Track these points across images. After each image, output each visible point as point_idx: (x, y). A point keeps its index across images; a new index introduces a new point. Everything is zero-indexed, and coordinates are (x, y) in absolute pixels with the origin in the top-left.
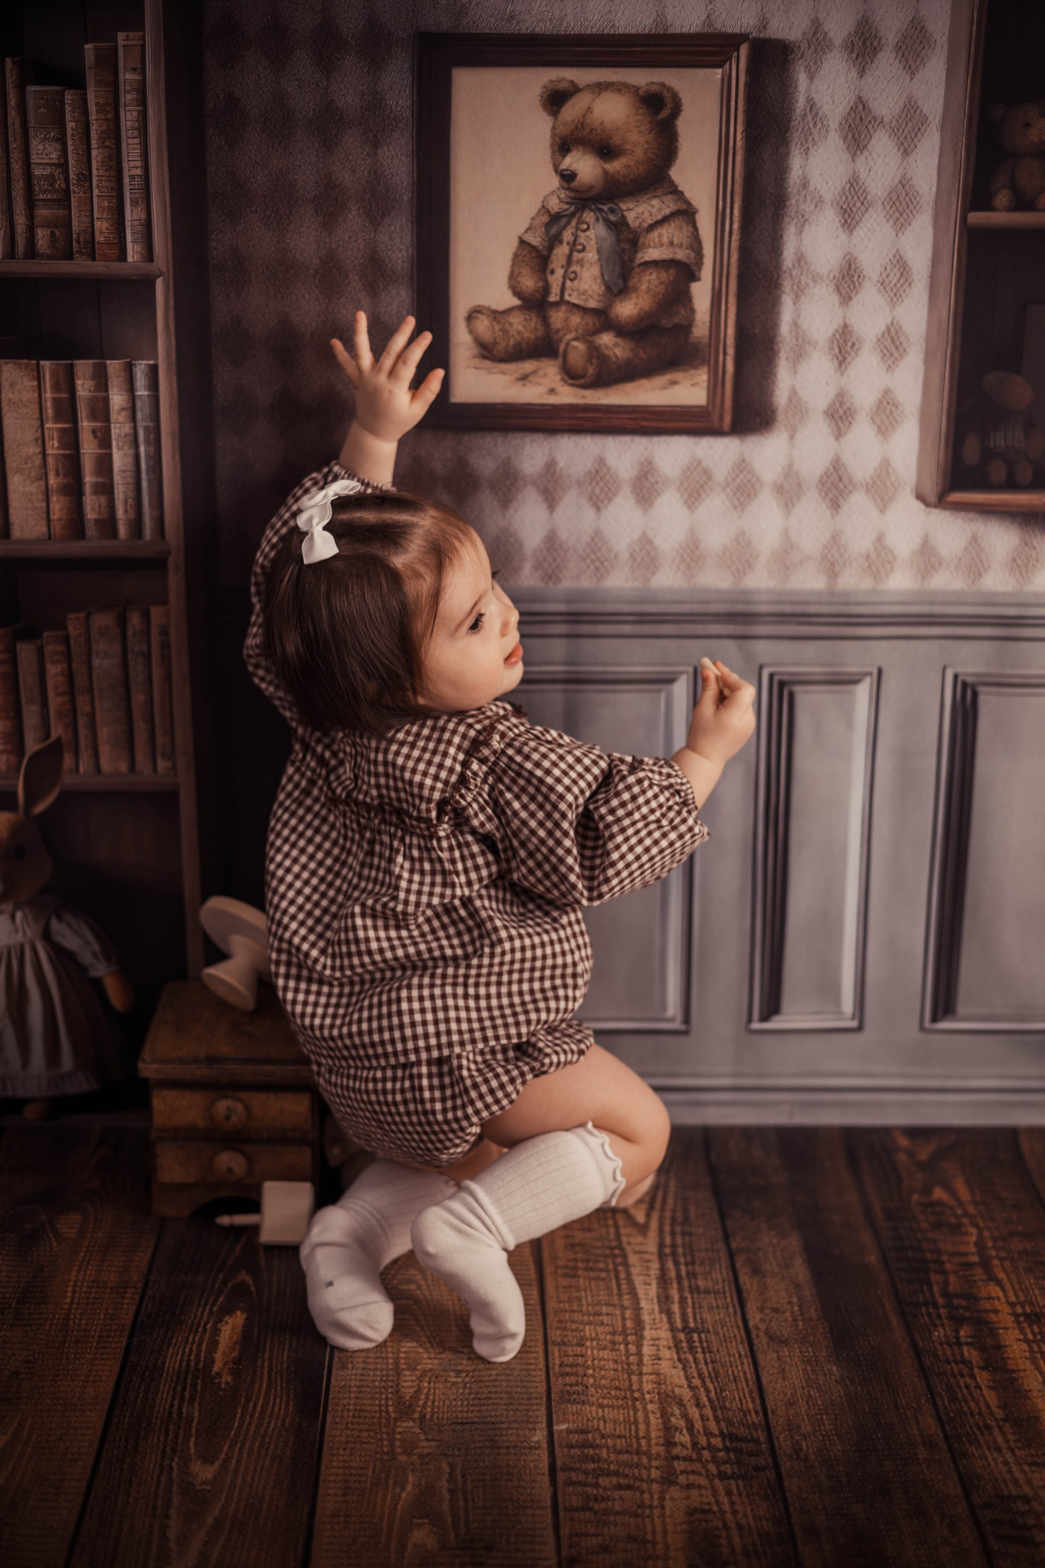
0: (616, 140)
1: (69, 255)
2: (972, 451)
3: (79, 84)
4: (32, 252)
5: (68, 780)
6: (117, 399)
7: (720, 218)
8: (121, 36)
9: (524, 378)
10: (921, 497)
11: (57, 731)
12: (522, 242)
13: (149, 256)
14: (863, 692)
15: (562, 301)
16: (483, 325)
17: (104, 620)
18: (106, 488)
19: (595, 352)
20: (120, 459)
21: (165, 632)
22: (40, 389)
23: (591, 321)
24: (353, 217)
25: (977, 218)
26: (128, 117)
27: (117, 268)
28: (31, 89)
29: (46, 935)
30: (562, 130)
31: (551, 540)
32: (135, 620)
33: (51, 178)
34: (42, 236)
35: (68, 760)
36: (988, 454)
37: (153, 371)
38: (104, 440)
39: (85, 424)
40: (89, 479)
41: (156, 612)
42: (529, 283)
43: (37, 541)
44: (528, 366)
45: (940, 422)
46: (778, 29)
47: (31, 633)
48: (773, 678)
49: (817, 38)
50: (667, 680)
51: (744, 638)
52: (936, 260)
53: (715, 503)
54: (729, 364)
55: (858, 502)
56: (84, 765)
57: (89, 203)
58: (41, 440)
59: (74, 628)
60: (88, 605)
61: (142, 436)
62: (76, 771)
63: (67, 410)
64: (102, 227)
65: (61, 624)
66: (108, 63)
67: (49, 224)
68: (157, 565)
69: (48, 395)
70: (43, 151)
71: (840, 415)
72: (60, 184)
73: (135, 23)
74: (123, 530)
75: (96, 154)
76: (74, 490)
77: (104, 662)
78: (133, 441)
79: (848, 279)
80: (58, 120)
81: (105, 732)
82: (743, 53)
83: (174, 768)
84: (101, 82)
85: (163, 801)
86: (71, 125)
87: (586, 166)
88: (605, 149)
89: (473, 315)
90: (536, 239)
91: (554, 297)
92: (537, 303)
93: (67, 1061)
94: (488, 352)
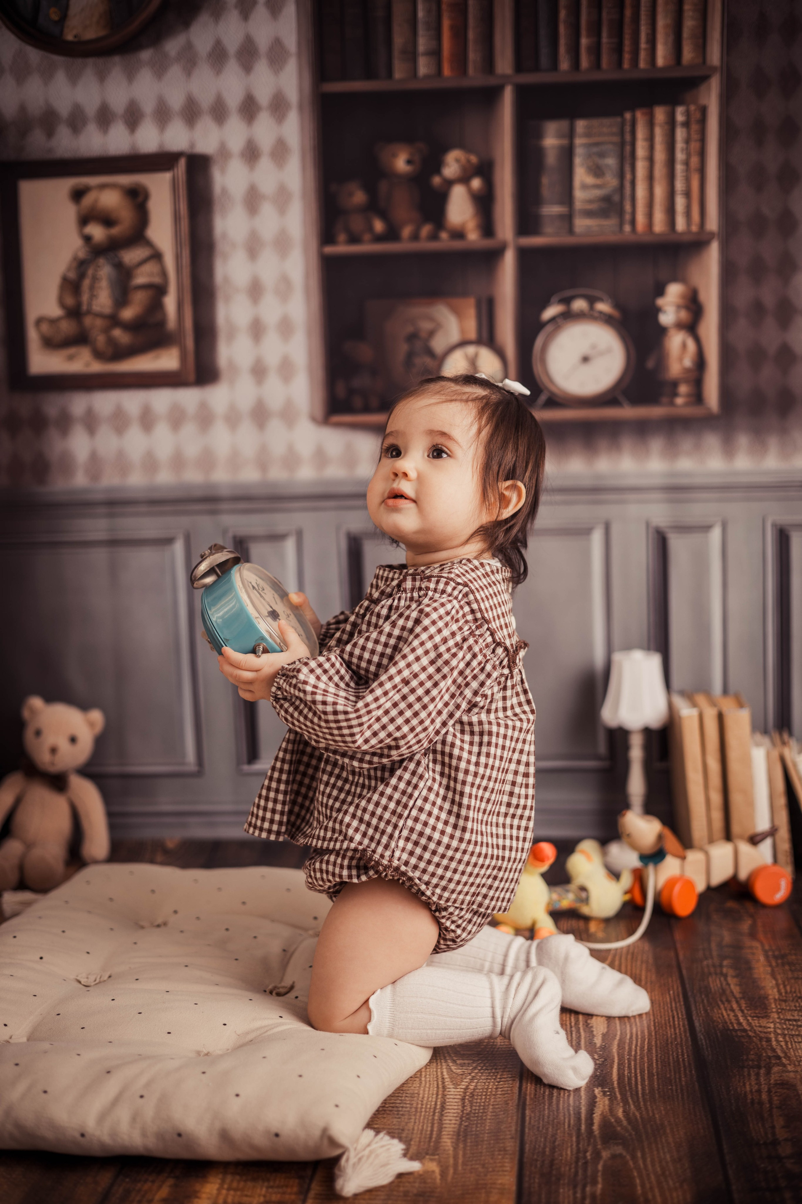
0: (114, 215)
2: (341, 390)
7: (178, 257)
9: (71, 358)
10: (314, 419)
12: (64, 277)
14: (290, 545)
15: (89, 312)
16: (45, 327)
19: (111, 341)
23: (107, 322)
25: (329, 250)
30: (83, 212)
31: (94, 457)
36: (351, 391)
42: (70, 301)
44: (72, 350)
45: (319, 373)
46: (201, 149)
48: (235, 538)
49: (224, 153)
50: (169, 541)
51: (214, 513)
52: (307, 276)
53: (189, 429)
54: (190, 342)
55: (275, 426)
71: (259, 372)
79: (255, 290)
82: (183, 161)
87: (97, 232)
88: (108, 221)
89: (39, 321)
90: (72, 275)
91: (84, 308)
92: (74, 313)
94: (50, 343)
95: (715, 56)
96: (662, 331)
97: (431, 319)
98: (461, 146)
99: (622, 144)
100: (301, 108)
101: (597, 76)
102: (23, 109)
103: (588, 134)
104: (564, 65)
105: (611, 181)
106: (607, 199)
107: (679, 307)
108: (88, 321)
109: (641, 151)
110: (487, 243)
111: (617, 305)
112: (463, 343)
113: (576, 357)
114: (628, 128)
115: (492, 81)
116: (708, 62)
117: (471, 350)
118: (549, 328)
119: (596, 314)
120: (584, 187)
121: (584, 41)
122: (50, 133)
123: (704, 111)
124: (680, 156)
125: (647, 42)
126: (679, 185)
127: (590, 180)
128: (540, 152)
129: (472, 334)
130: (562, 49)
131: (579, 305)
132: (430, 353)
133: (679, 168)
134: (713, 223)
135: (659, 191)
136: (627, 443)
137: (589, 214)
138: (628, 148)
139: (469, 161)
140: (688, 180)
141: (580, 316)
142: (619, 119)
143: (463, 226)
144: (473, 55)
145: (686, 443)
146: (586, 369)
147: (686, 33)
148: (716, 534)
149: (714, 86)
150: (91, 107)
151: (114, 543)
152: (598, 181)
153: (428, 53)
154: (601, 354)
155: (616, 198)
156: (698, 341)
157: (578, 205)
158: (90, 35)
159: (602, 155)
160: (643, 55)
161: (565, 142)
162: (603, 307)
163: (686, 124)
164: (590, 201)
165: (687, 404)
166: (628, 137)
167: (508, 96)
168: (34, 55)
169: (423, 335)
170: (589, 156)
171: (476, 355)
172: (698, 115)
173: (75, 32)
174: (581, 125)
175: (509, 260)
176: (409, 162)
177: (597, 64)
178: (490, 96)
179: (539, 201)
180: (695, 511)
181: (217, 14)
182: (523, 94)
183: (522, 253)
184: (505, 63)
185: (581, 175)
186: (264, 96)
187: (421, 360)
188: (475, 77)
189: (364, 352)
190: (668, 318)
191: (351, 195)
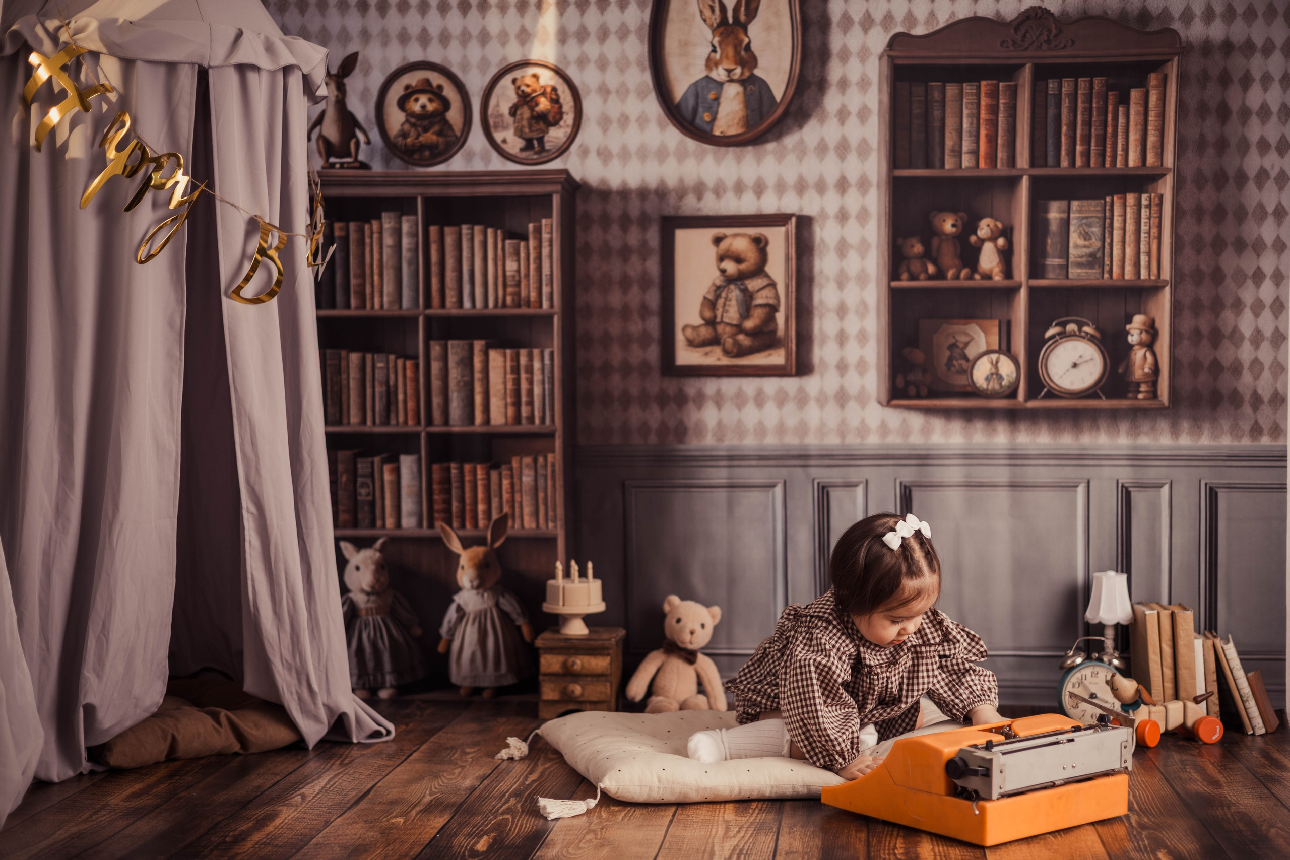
0: (743, 256)
1: (519, 306)
2: (900, 382)
3: (525, 238)
4: (504, 305)
5: (510, 532)
6: (537, 365)
7: (787, 286)
8: (544, 221)
9: (707, 354)
10: (880, 402)
12: (705, 298)
13: (552, 305)
14: (860, 490)
15: (722, 322)
16: (689, 332)
17: (527, 460)
18: (531, 403)
19: (736, 343)
20: (537, 391)
21: (553, 465)
22: (505, 361)
23: (734, 330)
24: (635, 290)
25: (894, 284)
26: (545, 251)
27: (538, 311)
28: (508, 242)
29: (497, 605)
30: (721, 252)
32: (541, 460)
33: (513, 276)
34: (509, 299)
35: (510, 523)
36: (907, 383)
37: (552, 354)
38: (531, 382)
39: (523, 376)
40: (524, 399)
41: (550, 457)
42: (708, 314)
43: (501, 426)
44: (708, 349)
45: (885, 370)
46: (807, 212)
47: (496, 466)
48: (819, 485)
49: (823, 215)
50: (773, 486)
51: (806, 467)
52: (878, 302)
53: (790, 407)
54: (793, 347)
55: (852, 405)
56: (517, 525)
57: (528, 286)
58: (505, 383)
59: (515, 464)
60: (521, 454)
61: (546, 380)
62: (514, 528)
63: (516, 370)
64: (533, 295)
65: (509, 462)
66: (538, 231)
67: (512, 294)
68: (551, 435)
69: (509, 364)
70: (511, 266)
71: (842, 367)
72: (517, 278)
73: (549, 215)
74: (537, 421)
75: (532, 266)
76: (517, 404)
77: (527, 479)
78: (543, 383)
79: (842, 311)
80: (517, 254)
81: (527, 510)
82: (794, 220)
83: (556, 526)
84: (535, 238)
85: (551, 541)
86: (522, 255)
87: (730, 267)
88: (738, 260)
89: (685, 328)
90: (711, 297)
91: (718, 320)
92: (711, 323)
93: (504, 668)
94: (691, 343)
95: (1169, 160)
96: (1129, 347)
97: (966, 334)
98: (992, 216)
99: (1104, 218)
100: (878, 186)
101: (1087, 172)
102: (681, 180)
103: (1080, 211)
104: (1065, 163)
105: (1096, 243)
106: (1093, 255)
107: (1141, 331)
109: (1117, 224)
110: (1007, 283)
111: (1097, 329)
112: (988, 352)
113: (1070, 364)
114: (1108, 208)
115: (1014, 173)
116: (1165, 165)
117: (994, 356)
118: (1050, 343)
119: (1083, 334)
120: (1077, 246)
121: (1079, 148)
122: (700, 198)
123: (1161, 197)
124: (1144, 228)
125: (1123, 150)
126: (1143, 248)
127: (1081, 242)
128: (1046, 222)
129: (996, 347)
130: (1064, 153)
131: (1071, 327)
132: (966, 359)
133: (1143, 236)
134: (1166, 274)
135: (1129, 251)
136: (1103, 424)
137: (1080, 265)
138: (1108, 221)
139: (996, 226)
140: (1149, 244)
141: (1072, 335)
142: (1102, 201)
143: (991, 271)
144: (1001, 154)
145: (1145, 426)
146: (1075, 371)
147: (1149, 145)
148: (1165, 490)
149: (1169, 180)
150: (730, 182)
151: (731, 486)
152: (1087, 243)
153: (969, 152)
154: (1087, 362)
155: (1099, 255)
156: (1154, 354)
157: (1072, 259)
158: (732, 131)
159: (1089, 225)
160: (1119, 158)
161: (1064, 215)
162: (1087, 329)
163: (1149, 206)
164: (1082, 257)
165: (1146, 399)
166: (1107, 214)
167: (1025, 182)
168: (691, 144)
169: (961, 345)
170: (1080, 226)
171: (997, 362)
172: (1157, 201)
173: (721, 130)
174: (1075, 204)
175: (1022, 297)
176: (953, 226)
177: (1087, 164)
178: (1012, 182)
179: (1044, 255)
180: (1152, 473)
181: (822, 120)
182: (1035, 182)
183: (1032, 291)
184: (1023, 161)
185: (1075, 238)
186: (853, 178)
187: (958, 363)
188: (1001, 169)
189: (918, 356)
190: (1133, 339)
191: (912, 246)
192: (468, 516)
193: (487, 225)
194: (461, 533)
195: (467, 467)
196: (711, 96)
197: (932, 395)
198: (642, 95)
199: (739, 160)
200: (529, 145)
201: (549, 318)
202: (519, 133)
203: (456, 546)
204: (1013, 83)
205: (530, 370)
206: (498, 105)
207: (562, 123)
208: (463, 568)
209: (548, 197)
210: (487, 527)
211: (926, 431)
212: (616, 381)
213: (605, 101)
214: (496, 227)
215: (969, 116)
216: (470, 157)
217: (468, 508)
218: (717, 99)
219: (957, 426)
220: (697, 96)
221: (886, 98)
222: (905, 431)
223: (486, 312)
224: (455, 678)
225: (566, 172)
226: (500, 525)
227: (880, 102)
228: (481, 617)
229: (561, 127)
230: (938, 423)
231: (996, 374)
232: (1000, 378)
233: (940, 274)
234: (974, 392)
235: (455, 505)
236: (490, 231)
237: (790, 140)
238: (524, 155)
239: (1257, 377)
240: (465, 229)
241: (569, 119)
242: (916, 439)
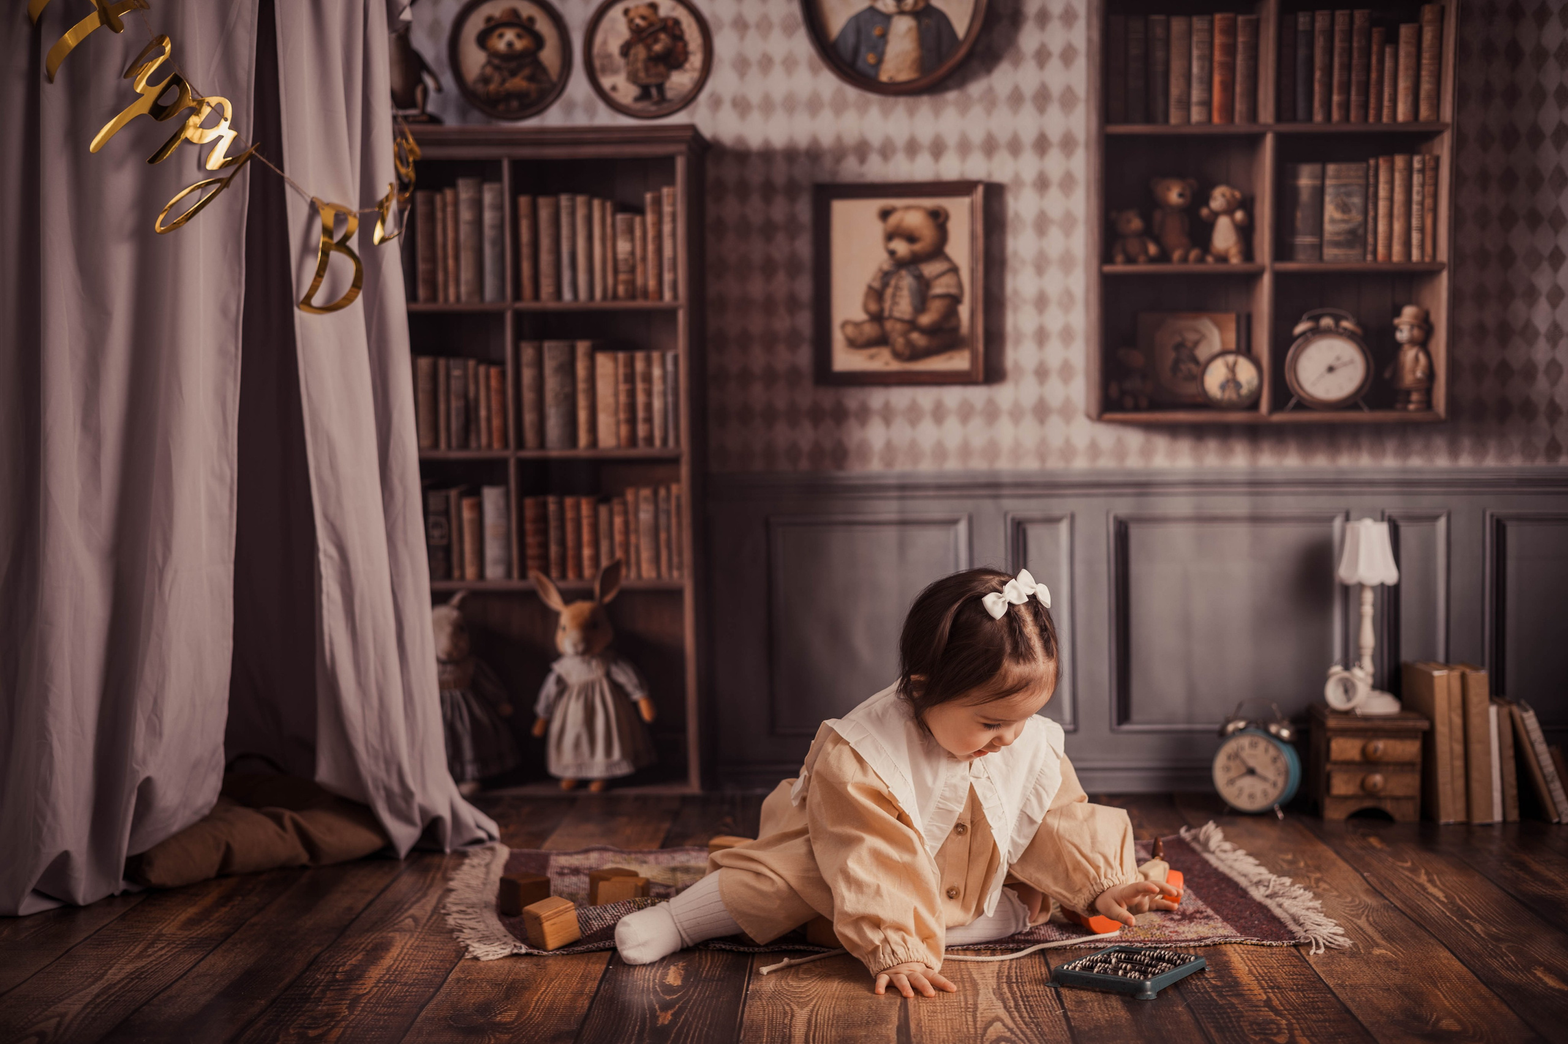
0: (917, 233)
1: (633, 297)
2: (1114, 390)
3: (641, 211)
4: (615, 296)
5: (624, 583)
6: (657, 372)
7: (973, 271)
8: (665, 191)
9: (872, 357)
10: (1089, 416)
11: (619, 554)
12: (870, 287)
13: (675, 296)
14: (1064, 527)
15: (891, 317)
16: (850, 330)
17: (645, 492)
18: (649, 420)
19: (909, 343)
20: (657, 404)
21: (678, 498)
22: (616, 367)
23: (906, 326)
24: (781, 277)
25: (1108, 268)
26: (667, 228)
27: (658, 304)
28: (620, 217)
29: (608, 675)
30: (889, 229)
31: (889, 446)
32: (662, 492)
33: (626, 260)
34: (621, 289)
35: (624, 572)
36: (1123, 392)
37: (676, 359)
38: (649, 393)
39: (640, 386)
40: (641, 414)
41: (674, 488)
42: (873, 307)
43: (611, 449)
44: (873, 351)
45: (1095, 375)
46: (997, 178)
47: (606, 499)
48: (1013, 520)
49: (1018, 182)
50: (954, 522)
51: (996, 497)
52: (1087, 290)
53: (977, 423)
54: (981, 347)
55: (1055, 422)
56: (633, 574)
57: (645, 272)
58: (616, 395)
59: (630, 496)
60: (637, 484)
61: (670, 392)
62: (629, 578)
63: (630, 378)
64: (652, 284)
65: (621, 495)
66: (658, 202)
67: (626, 282)
68: (675, 461)
69: (621, 371)
70: (623, 247)
71: (1042, 373)
72: (631, 262)
73: (671, 182)
74: (658, 442)
75: (651, 247)
76: (632, 421)
77: (645, 515)
78: (664, 394)
79: (1041, 302)
80: (631, 231)
81: (646, 555)
82: (980, 190)
83: (681, 576)
84: (654, 212)
85: (674, 595)
86: (638, 233)
87: (901, 247)
88: (911, 238)
89: (845, 324)
90: (877, 285)
91: (886, 313)
92: (877, 318)
93: (617, 754)
94: (853, 344)
95: (1447, 113)
96: (1398, 346)
97: (1197, 331)
98: (1228, 183)
99: (1367, 186)
100: (1087, 146)
101: (1346, 128)
102: (839, 139)
103: (1337, 177)
104: (1318, 117)
105: (1356, 217)
106: (1352, 232)
107: (1412, 326)
108: (889, 325)
109: (1382, 192)
110: (1248, 267)
111: (1359, 323)
112: (1224, 353)
113: (1323, 367)
114: (1371, 173)
115: (1255, 129)
116: (1442, 119)
117: (1231, 359)
118: (1299, 341)
119: (1341, 330)
120: (1333, 221)
121: (1336, 98)
122: (862, 158)
123: (1437, 160)
124: (1416, 197)
125: (1390, 101)
126: (1415, 222)
127: (1338, 215)
128: (1295, 191)
129: (1232, 345)
130: (1317, 104)
131: (1327, 322)
132: (1196, 361)
133: (1415, 207)
134: (1443, 255)
135: (1397, 227)
136: (1365, 443)
137: (1337, 244)
138: (1371, 190)
139: (1233, 196)
140: (1422, 218)
141: (1327, 332)
142: (1364, 165)
143: (1227, 251)
144: (1240, 106)
145: (1417, 444)
146: (1331, 377)
147: (1423, 94)
148: (1442, 523)
149: (1447, 139)
150: (900, 140)
151: (903, 523)
152: (1346, 217)
153: (1200, 103)
154: (1345, 365)
155: (1361, 231)
156: (1428, 356)
157: (1327, 236)
158: (904, 76)
159: (1349, 195)
160: (1386, 112)
161: (1318, 182)
162: (1345, 324)
163: (1422, 171)
164: (1338, 234)
165: (1417, 410)
166: (1372, 180)
167: (1269, 141)
168: (851, 93)
169: (1189, 344)
170: (1337, 195)
171: (1235, 364)
172: (1432, 164)
173: (889, 74)
174: (1331, 168)
175: (1266, 282)
176: (1181, 195)
177: (1346, 118)
178: (1253, 141)
179: (1293, 232)
180: (1425, 503)
181: (1017, 62)
182: (1282, 141)
183: (1279, 278)
184: (1266, 114)
185: (1330, 211)
186: (1055, 135)
187: (1187, 367)
188: (1240, 124)
189: (1136, 358)
190: (1403, 335)
191: (1129, 221)
192: (570, 564)
193: (592, 194)
194: (562, 584)
195: (569, 501)
196: (876, 32)
197: (1155, 406)
198: (788, 30)
199: (911, 113)
200: (645, 94)
201: (670, 314)
202: (633, 78)
203: (555, 601)
204: (1253, 17)
205: (648, 378)
206: (605, 43)
207: (687, 66)
208: (564, 629)
209: (670, 160)
210: (594, 577)
211: (1146, 452)
212: (757, 393)
213: (742, 38)
214: (604, 197)
215: (1200, 58)
216: (570, 108)
217: (570, 553)
218: (884, 36)
219: (1184, 446)
220: (858, 32)
221: (1096, 36)
222: (1120, 452)
223: (592, 305)
224: (554, 769)
225: (692, 128)
226: (611, 574)
227: (1089, 40)
228: (587, 692)
229: (685, 71)
230: (1161, 442)
231: (1232, 381)
232: (1238, 385)
233: (1164, 257)
234: (1206, 403)
235: (554, 550)
236: (596, 203)
237: (976, 88)
238: (639, 106)
239: (1554, 383)
240: (564, 200)
241: (696, 60)
242: (1134, 462)
